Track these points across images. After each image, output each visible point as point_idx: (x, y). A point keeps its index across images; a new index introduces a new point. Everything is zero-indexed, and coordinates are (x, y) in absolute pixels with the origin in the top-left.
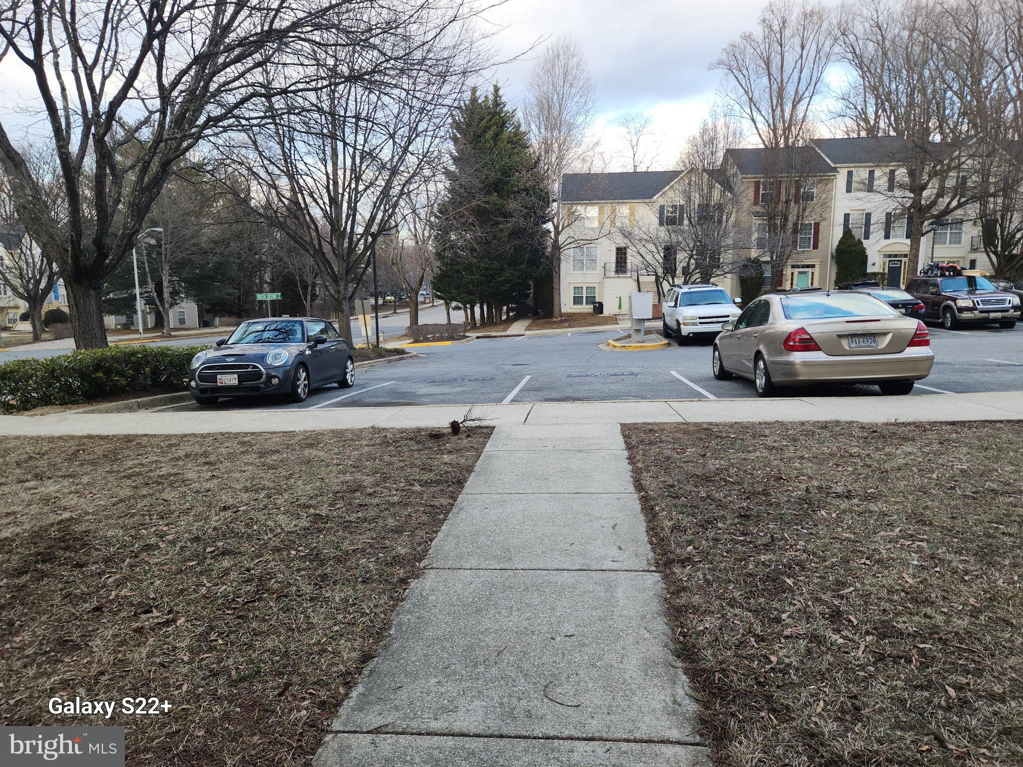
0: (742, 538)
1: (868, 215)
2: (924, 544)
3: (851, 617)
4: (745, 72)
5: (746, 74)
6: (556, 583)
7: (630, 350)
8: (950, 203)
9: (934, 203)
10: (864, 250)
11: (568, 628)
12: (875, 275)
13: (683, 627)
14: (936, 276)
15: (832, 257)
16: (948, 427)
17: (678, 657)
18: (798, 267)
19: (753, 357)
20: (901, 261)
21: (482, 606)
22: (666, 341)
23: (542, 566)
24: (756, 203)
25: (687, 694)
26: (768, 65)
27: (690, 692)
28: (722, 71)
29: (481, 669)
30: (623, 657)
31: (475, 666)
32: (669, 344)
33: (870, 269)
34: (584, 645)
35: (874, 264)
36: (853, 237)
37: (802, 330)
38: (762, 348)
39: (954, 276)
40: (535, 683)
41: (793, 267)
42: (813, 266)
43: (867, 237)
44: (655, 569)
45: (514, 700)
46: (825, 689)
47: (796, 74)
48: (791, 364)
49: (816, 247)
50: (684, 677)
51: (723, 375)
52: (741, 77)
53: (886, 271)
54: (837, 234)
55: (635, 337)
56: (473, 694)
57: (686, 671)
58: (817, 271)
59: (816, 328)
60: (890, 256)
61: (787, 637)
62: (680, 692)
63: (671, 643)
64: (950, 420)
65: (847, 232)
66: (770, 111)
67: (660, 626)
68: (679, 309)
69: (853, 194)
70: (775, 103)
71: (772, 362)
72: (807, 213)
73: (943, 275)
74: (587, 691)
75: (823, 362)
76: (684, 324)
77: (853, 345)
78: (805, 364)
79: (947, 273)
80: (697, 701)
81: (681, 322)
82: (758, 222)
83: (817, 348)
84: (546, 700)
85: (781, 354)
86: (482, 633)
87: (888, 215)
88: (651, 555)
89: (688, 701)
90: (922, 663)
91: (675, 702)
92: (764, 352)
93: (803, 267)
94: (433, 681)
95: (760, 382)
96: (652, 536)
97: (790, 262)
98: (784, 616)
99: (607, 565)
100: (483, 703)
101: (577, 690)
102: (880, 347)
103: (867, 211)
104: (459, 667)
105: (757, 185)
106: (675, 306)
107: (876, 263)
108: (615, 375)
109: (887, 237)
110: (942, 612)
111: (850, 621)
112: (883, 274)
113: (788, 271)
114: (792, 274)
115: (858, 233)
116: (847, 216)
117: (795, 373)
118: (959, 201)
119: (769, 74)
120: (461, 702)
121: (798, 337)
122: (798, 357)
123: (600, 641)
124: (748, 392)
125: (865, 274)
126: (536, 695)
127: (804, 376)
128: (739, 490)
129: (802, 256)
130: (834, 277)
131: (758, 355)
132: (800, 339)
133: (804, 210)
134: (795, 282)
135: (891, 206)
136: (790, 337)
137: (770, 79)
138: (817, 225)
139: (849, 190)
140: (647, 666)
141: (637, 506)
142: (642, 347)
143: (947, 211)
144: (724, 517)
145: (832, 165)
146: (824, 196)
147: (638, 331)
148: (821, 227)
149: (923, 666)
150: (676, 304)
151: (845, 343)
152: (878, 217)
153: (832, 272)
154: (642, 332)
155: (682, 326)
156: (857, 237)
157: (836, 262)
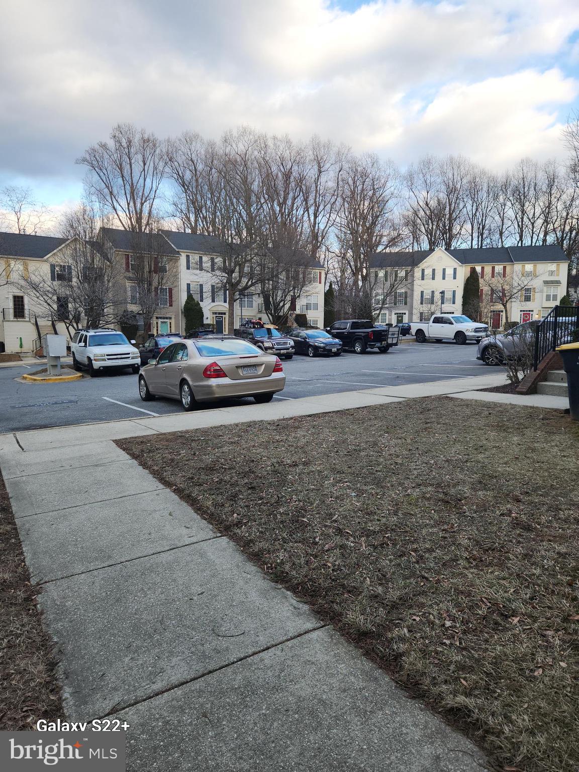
0: (260, 502)
1: (201, 286)
2: (348, 484)
3: (346, 530)
4: (104, 171)
5: (106, 173)
6: (162, 562)
7: (51, 382)
8: (248, 283)
9: (239, 281)
10: (201, 308)
11: (195, 589)
12: (209, 325)
13: (266, 564)
14: (251, 327)
15: (182, 312)
16: (310, 418)
17: (277, 582)
18: (161, 318)
19: (178, 383)
20: (222, 317)
21: (118, 595)
22: (79, 374)
23: (140, 555)
24: (127, 270)
25: (298, 601)
26: (121, 169)
27: (298, 599)
28: (86, 167)
29: (156, 637)
30: (245, 594)
31: (151, 637)
32: (83, 376)
33: (205, 322)
34: (215, 596)
35: (207, 318)
36: (194, 300)
37: (215, 364)
38: (185, 376)
39: (260, 328)
40: (204, 631)
41: (157, 318)
42: (170, 318)
43: (202, 301)
44: (220, 535)
45: (200, 647)
46: (364, 572)
47: (142, 180)
48: (210, 387)
49: (171, 305)
50: (289, 593)
51: (149, 397)
52: (102, 174)
53: (215, 323)
54: (184, 297)
55: (51, 371)
56: (166, 655)
57: (288, 589)
58: (173, 321)
59: (223, 362)
60: (216, 313)
61: (327, 551)
62: (294, 602)
63: (266, 576)
64: (308, 414)
65: (190, 297)
66: (126, 204)
67: (251, 568)
68: (89, 348)
69: (191, 271)
70: (129, 199)
71: (195, 386)
72: (164, 281)
73: (254, 327)
74: (241, 622)
75: (230, 384)
76: (95, 360)
77: (245, 373)
78: (218, 386)
79: (256, 326)
80: (305, 603)
81: (92, 358)
82: (130, 284)
83: (224, 375)
84: (220, 638)
85: (202, 380)
86: (136, 614)
87: (213, 286)
88: (211, 526)
89: (301, 605)
90: (393, 544)
91: (295, 608)
92: (189, 379)
93: (164, 318)
94: (127, 660)
95: (186, 400)
96: (202, 515)
97: (156, 315)
98: (317, 540)
99: (188, 541)
100: (179, 658)
101: (235, 624)
102: (259, 373)
103: (201, 283)
104: (139, 643)
105: (127, 257)
106: (85, 346)
107: (209, 318)
108: (56, 403)
109: (213, 301)
110: (382, 516)
111: (348, 533)
112: (213, 325)
113: (154, 321)
114: (157, 324)
115: (196, 297)
116: (188, 285)
117: (212, 393)
118: (252, 282)
119: (123, 176)
120: (162, 664)
121: (212, 369)
122: (214, 382)
123: (224, 590)
124: (174, 408)
125: (203, 325)
126: (211, 638)
127: (218, 394)
128: (236, 473)
129: (164, 311)
130: (184, 327)
131: (183, 382)
132: (214, 370)
133: (162, 279)
134: (159, 329)
135: (215, 281)
136: (207, 369)
137: (123, 179)
138: (171, 290)
139: (188, 268)
140: (264, 593)
141: (175, 497)
142: (61, 379)
143: (246, 287)
144: (239, 491)
145: (177, 250)
146: (175, 270)
147: (55, 366)
148: (173, 292)
149: (395, 545)
150: (86, 344)
151: (240, 371)
152: (207, 288)
153: (182, 323)
154: (59, 367)
155: (93, 362)
156: (196, 300)
157: (185, 316)
